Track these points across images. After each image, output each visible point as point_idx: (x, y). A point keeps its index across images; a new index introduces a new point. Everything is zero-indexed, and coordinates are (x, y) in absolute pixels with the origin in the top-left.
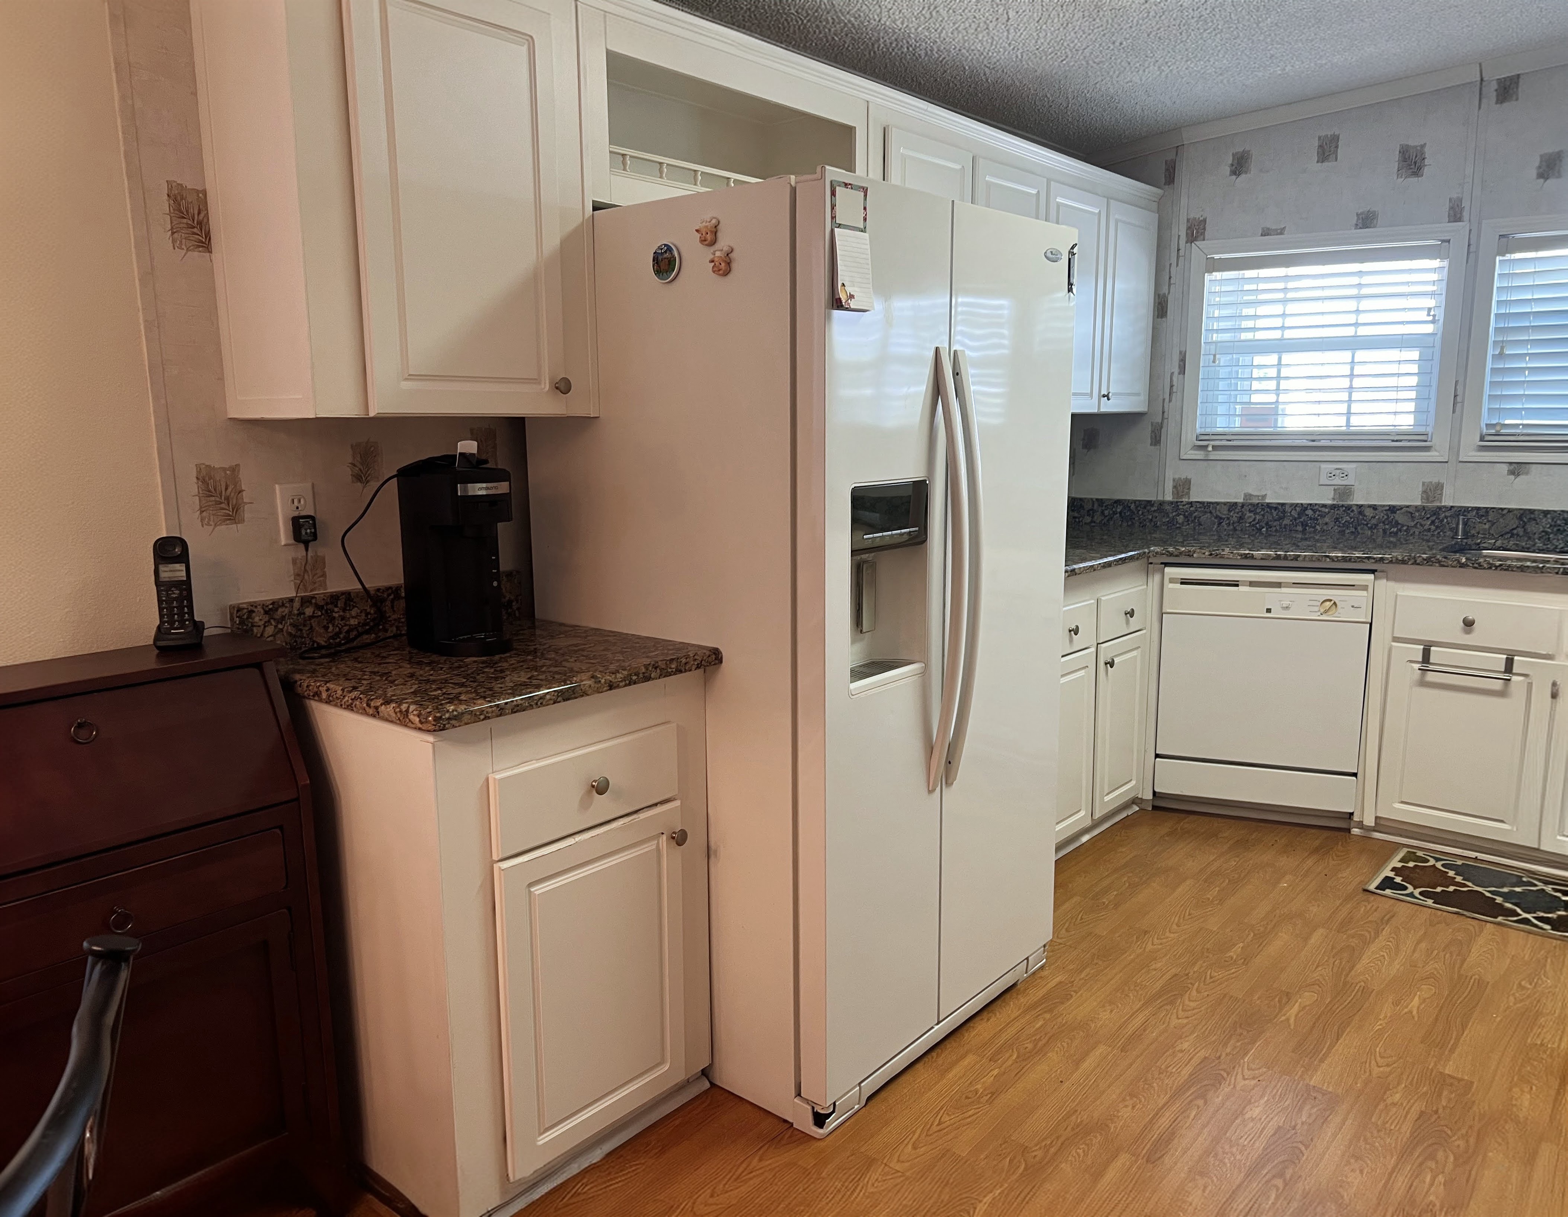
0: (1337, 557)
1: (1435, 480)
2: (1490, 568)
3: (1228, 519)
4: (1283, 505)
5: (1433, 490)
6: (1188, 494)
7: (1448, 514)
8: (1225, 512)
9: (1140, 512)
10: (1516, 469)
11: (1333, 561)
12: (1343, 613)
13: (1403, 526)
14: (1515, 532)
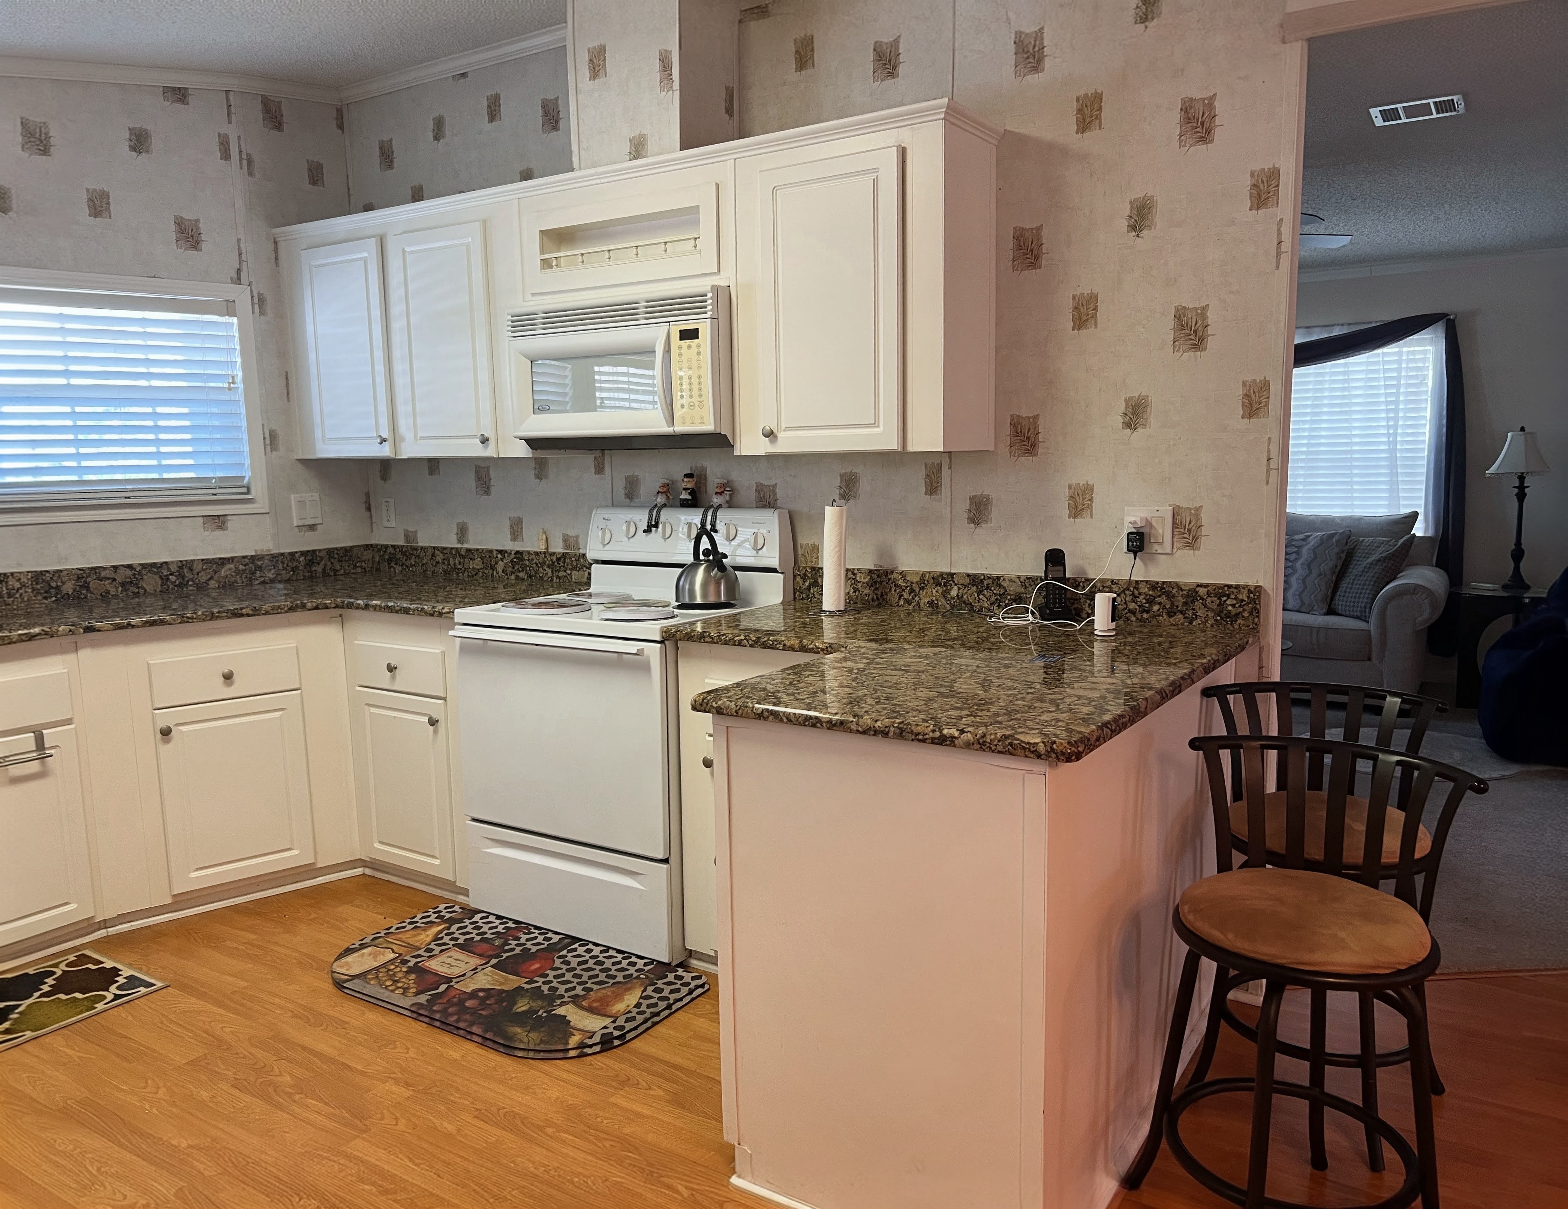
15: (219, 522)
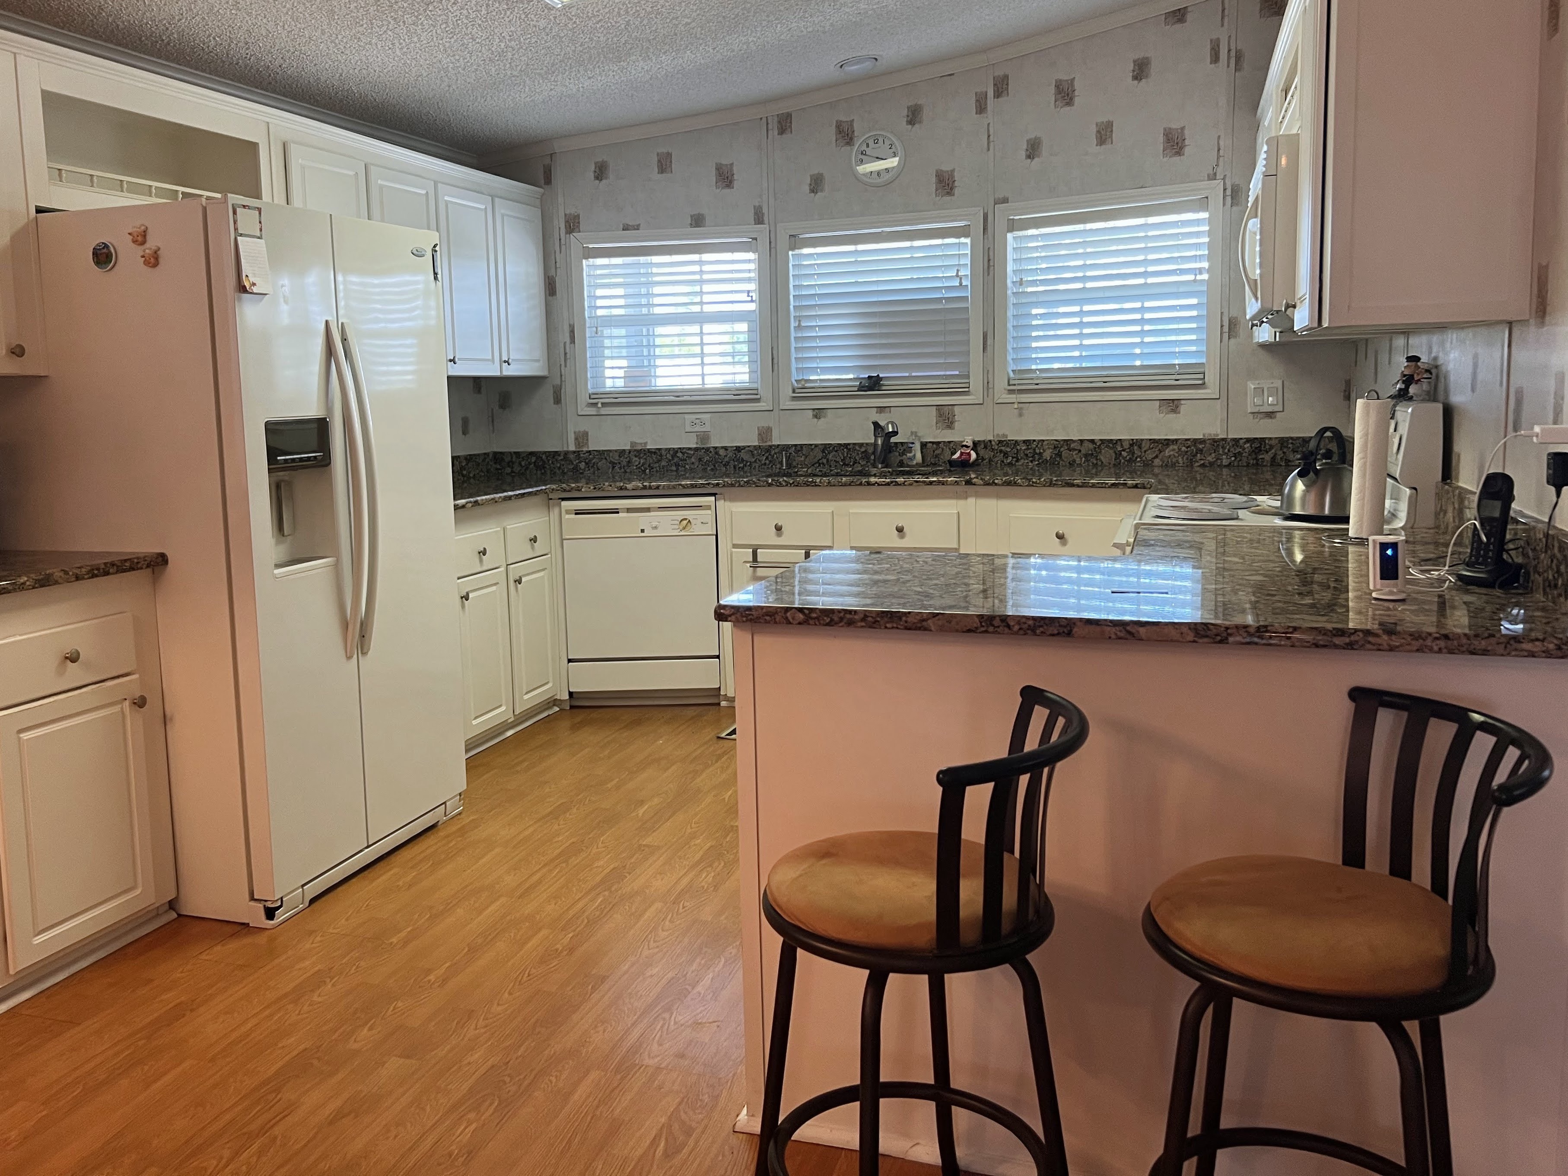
0: (687, 484)
1: (766, 425)
2: (787, 485)
3: (619, 463)
4: (659, 449)
5: (765, 433)
6: (587, 444)
7: (777, 451)
8: (617, 458)
9: (550, 462)
10: (818, 413)
11: (684, 488)
12: (697, 529)
13: (747, 462)
14: (820, 461)
15: (1173, 405)
